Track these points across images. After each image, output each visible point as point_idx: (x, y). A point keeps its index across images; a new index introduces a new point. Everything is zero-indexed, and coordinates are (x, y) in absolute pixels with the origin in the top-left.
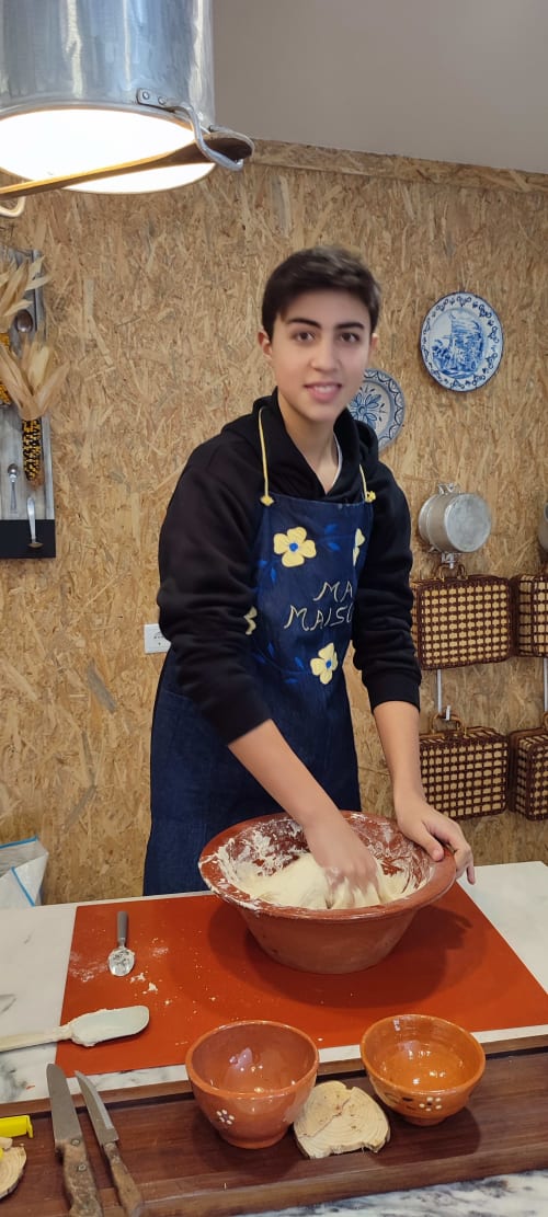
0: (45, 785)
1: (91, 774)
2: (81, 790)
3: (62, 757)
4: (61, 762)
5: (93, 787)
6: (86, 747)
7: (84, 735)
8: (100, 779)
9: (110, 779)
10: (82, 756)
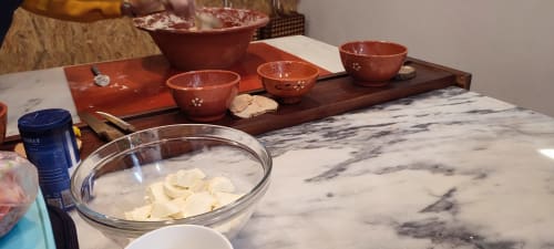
0: (15, 50)
1: (42, 43)
2: (37, 52)
3: (22, 33)
4: (22, 36)
5: (45, 51)
6: (36, 27)
7: (33, 21)
8: (48, 46)
9: (55, 46)
10: (34, 33)
